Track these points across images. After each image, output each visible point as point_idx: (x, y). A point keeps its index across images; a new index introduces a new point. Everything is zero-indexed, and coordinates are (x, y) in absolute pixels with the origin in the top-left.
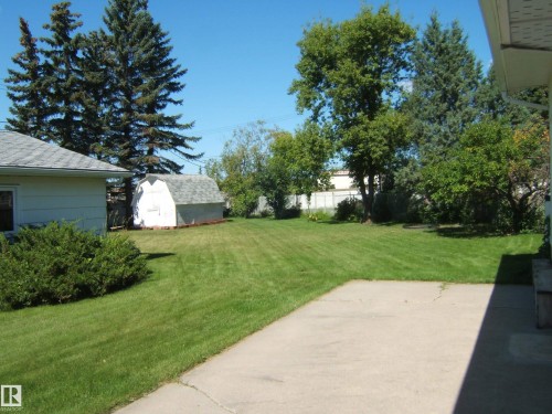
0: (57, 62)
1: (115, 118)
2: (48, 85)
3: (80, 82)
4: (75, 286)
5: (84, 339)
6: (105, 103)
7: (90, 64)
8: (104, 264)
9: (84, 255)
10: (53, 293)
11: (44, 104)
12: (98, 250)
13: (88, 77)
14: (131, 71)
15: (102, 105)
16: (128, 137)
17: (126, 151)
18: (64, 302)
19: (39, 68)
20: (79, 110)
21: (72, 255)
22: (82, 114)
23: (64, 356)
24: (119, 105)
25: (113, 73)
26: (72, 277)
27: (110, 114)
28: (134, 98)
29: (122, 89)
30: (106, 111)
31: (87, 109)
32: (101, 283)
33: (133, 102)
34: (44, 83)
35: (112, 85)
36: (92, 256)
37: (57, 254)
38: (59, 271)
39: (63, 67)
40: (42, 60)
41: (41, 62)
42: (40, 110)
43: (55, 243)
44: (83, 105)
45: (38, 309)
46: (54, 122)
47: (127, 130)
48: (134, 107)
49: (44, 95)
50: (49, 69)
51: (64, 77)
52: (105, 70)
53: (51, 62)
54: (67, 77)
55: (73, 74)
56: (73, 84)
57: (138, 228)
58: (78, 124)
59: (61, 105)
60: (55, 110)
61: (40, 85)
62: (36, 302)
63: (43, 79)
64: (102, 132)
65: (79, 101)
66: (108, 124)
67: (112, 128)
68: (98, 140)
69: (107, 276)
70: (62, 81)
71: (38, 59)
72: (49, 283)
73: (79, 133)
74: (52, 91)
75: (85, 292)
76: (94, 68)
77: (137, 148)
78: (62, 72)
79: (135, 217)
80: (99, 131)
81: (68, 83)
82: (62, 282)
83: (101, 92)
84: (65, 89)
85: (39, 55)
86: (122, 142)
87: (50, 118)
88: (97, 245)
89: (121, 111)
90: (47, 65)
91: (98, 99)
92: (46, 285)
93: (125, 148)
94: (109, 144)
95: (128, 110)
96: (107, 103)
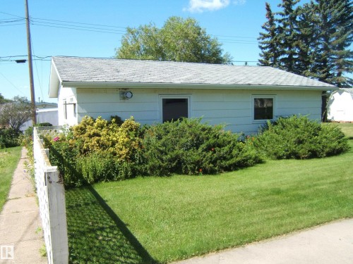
0: (285, 25)
1: (318, 55)
2: (280, 39)
3: (298, 35)
4: (309, 151)
5: (323, 179)
6: (312, 46)
7: (304, 24)
8: (324, 140)
9: (313, 134)
10: (297, 153)
11: (277, 50)
12: (320, 132)
13: (303, 32)
14: (329, 24)
15: (310, 48)
16: (325, 66)
17: (325, 75)
18: (303, 158)
19: (275, 30)
20: (296, 52)
21: (307, 134)
22: (299, 54)
23: (315, 185)
24: (320, 47)
25: (317, 27)
26: (307, 146)
27: (315, 52)
28: (330, 41)
29: (323, 36)
30: (313, 50)
31: (301, 51)
32: (323, 151)
33: (329, 43)
34: (278, 38)
35: (317, 34)
36: (318, 135)
37: (298, 133)
38: (300, 142)
39: (288, 27)
40: (277, 25)
41: (277, 26)
42: (275, 54)
43: (296, 127)
44: (299, 48)
45: (290, 161)
46: (283, 60)
47: (325, 61)
48: (330, 47)
49: (277, 45)
50: (280, 30)
51: (289, 33)
52: (313, 26)
53: (282, 25)
54: (291, 33)
55: (294, 30)
56: (294, 36)
57: (330, 121)
58: (296, 60)
59: (287, 50)
60: (283, 53)
61: (276, 39)
62: (289, 157)
63: (278, 36)
64: (310, 63)
65: (297, 46)
66: (313, 59)
67: (316, 61)
68: (307, 69)
69: (326, 147)
70: (288, 35)
71: (275, 25)
72: (295, 147)
73: (296, 65)
74: (282, 42)
75: (314, 155)
76: (307, 26)
77: (331, 72)
78: (288, 31)
79: (328, 114)
80: (308, 63)
81: (292, 36)
82: (302, 148)
83: (309, 40)
84: (289, 40)
85: (275, 22)
86: (321, 69)
87: (281, 57)
88: (319, 129)
89: (322, 49)
90: (279, 28)
91: (308, 44)
92: (294, 149)
93: (324, 73)
94: (314, 71)
95: (325, 48)
96: (313, 46)
